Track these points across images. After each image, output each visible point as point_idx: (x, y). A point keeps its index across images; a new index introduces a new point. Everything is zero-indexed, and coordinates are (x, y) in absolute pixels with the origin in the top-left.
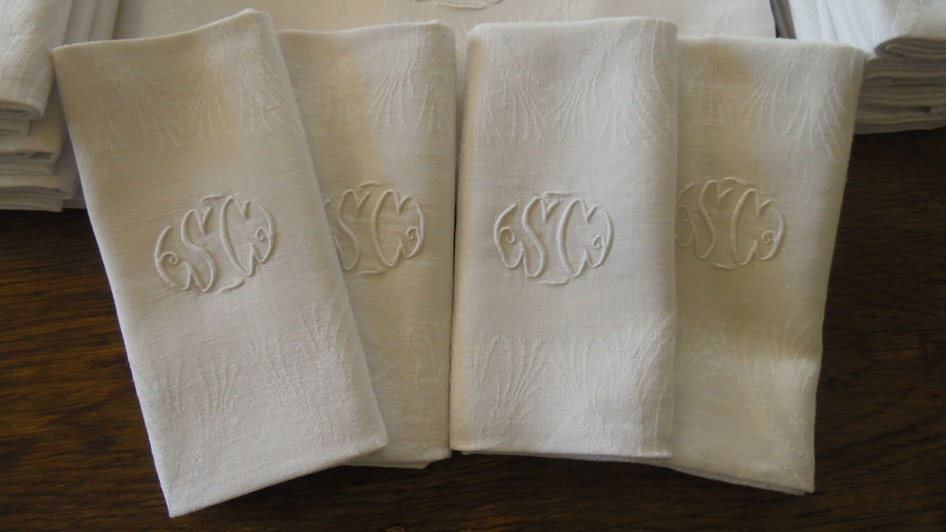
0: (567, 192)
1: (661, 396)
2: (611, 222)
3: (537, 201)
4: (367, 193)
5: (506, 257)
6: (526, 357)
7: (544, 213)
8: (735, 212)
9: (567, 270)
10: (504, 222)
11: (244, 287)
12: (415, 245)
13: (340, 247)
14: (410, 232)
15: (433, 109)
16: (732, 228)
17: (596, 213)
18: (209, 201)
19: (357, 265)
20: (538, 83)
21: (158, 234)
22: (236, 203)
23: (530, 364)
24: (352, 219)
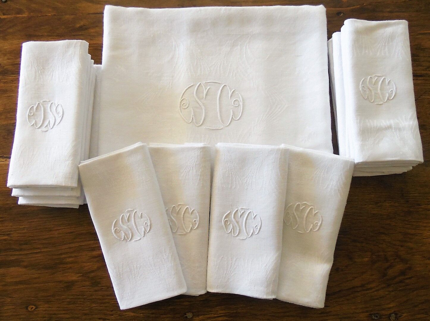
0: (247, 208)
1: (273, 279)
2: (261, 220)
3: (238, 210)
4: (180, 207)
5: (226, 229)
6: (231, 263)
7: (239, 215)
8: (306, 215)
9: (246, 234)
10: (226, 217)
11: (141, 240)
12: (196, 225)
13: (171, 224)
14: (194, 221)
15: (202, 178)
16: (305, 219)
17: (256, 216)
18: (128, 211)
19: (176, 231)
20: (239, 168)
21: (113, 222)
22: (137, 212)
23: (233, 265)
24: (175, 215)
